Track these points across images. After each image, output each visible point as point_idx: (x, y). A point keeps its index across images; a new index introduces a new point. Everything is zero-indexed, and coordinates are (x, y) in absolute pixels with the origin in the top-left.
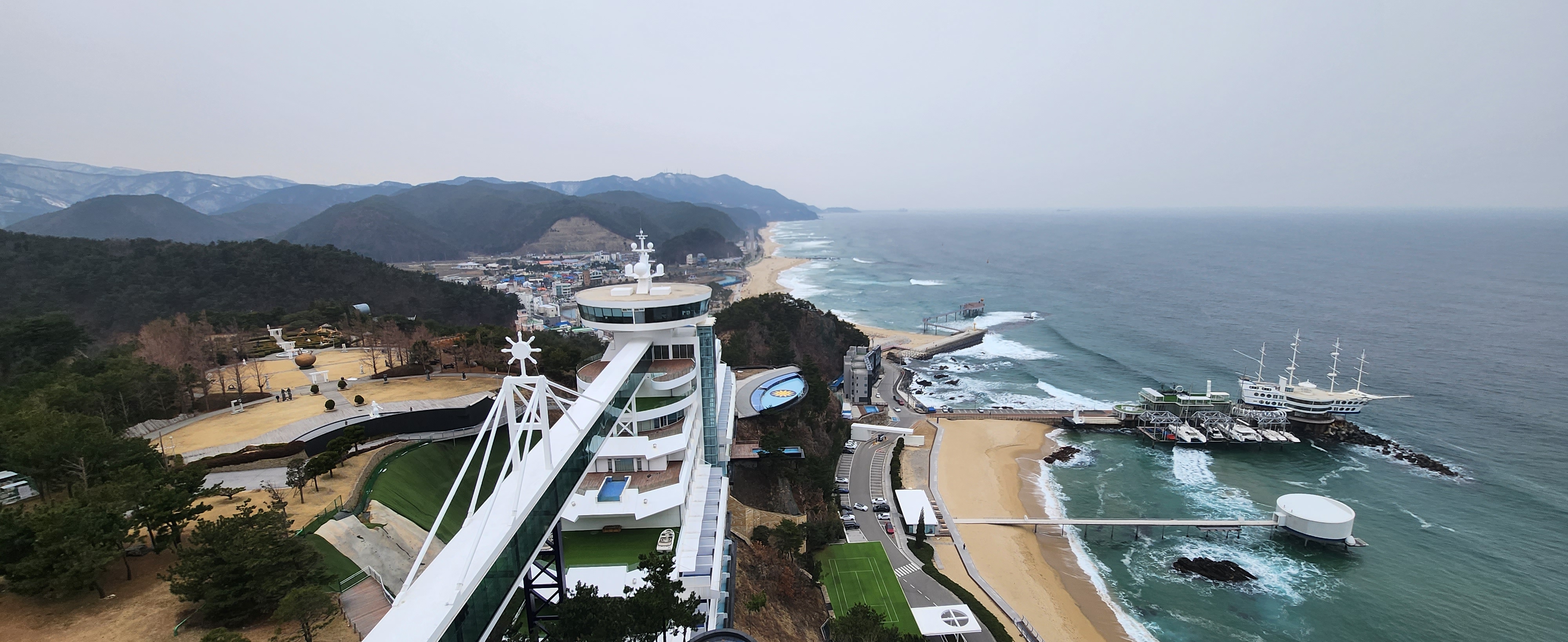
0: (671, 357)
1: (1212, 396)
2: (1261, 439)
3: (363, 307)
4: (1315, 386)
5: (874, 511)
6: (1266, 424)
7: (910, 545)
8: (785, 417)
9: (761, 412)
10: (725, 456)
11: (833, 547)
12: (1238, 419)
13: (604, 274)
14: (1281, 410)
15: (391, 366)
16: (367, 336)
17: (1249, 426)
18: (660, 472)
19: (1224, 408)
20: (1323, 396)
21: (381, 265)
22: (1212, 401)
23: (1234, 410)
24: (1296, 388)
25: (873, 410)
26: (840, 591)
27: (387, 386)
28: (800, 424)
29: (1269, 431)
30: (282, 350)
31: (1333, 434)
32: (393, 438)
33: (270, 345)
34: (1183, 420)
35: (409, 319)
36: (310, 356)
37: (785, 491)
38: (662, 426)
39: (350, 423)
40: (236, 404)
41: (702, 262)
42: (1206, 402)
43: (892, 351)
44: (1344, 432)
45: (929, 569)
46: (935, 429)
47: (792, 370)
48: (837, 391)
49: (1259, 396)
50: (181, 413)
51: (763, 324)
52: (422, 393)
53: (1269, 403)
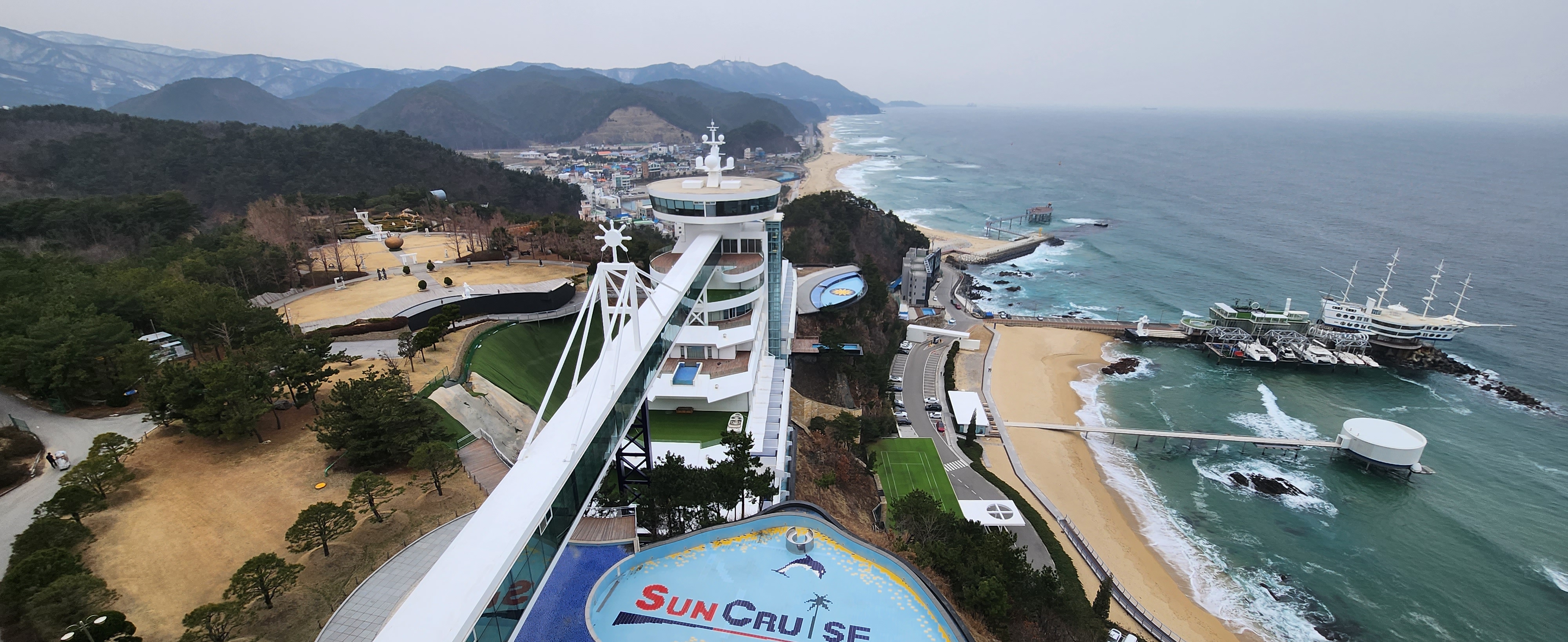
0: (739, 251)
1: (1290, 315)
2: (1336, 361)
3: (439, 193)
4: (1406, 310)
5: (927, 410)
6: (1344, 346)
7: (960, 443)
8: (844, 315)
9: (820, 309)
10: (787, 349)
11: (886, 441)
12: (1314, 340)
13: (662, 166)
14: (1363, 333)
15: (473, 251)
16: (447, 221)
17: (1326, 348)
18: (729, 360)
19: (1301, 327)
20: (1414, 320)
21: (450, 152)
22: (1289, 320)
23: (1312, 330)
24: (1384, 311)
25: (929, 313)
26: (891, 480)
27: (471, 269)
28: (858, 323)
29: (1347, 354)
30: (371, 233)
31: (1416, 360)
32: (485, 318)
33: (359, 227)
34: (1255, 338)
35: (482, 206)
36: (398, 239)
37: (842, 386)
38: (731, 317)
39: (446, 302)
40: (338, 281)
41: (760, 157)
42: (1283, 320)
43: (951, 255)
44: (1429, 360)
45: (977, 466)
46: (991, 335)
47: (852, 269)
48: (895, 292)
49: (1342, 317)
50: (291, 287)
51: (823, 222)
52: (503, 277)
53: (1351, 325)
